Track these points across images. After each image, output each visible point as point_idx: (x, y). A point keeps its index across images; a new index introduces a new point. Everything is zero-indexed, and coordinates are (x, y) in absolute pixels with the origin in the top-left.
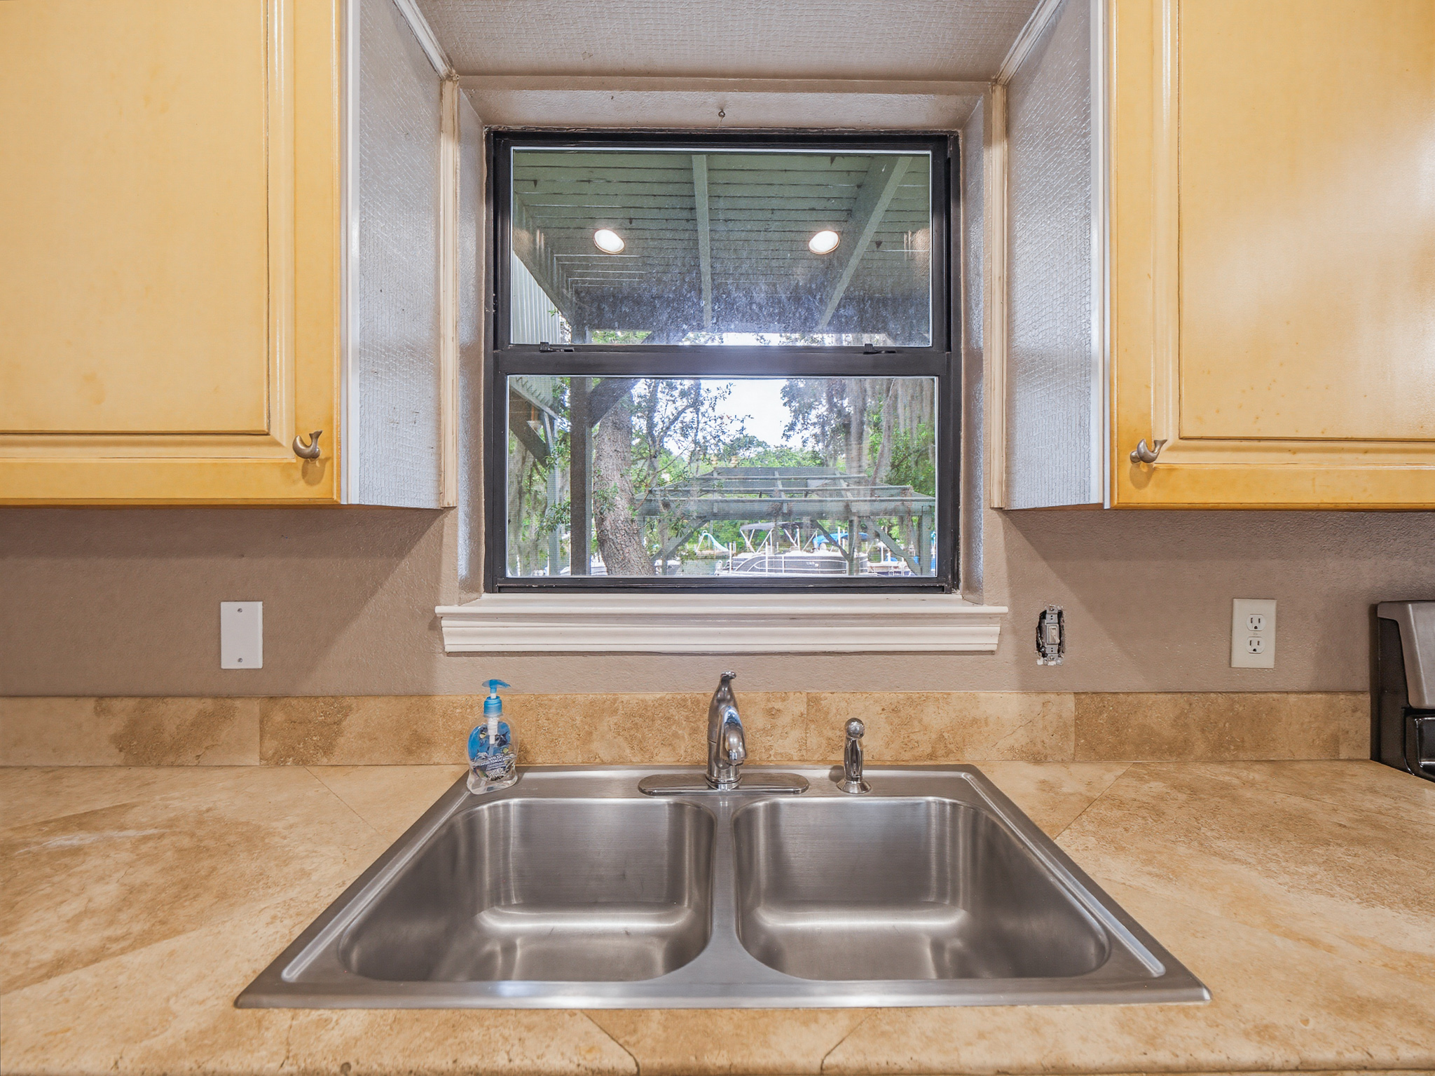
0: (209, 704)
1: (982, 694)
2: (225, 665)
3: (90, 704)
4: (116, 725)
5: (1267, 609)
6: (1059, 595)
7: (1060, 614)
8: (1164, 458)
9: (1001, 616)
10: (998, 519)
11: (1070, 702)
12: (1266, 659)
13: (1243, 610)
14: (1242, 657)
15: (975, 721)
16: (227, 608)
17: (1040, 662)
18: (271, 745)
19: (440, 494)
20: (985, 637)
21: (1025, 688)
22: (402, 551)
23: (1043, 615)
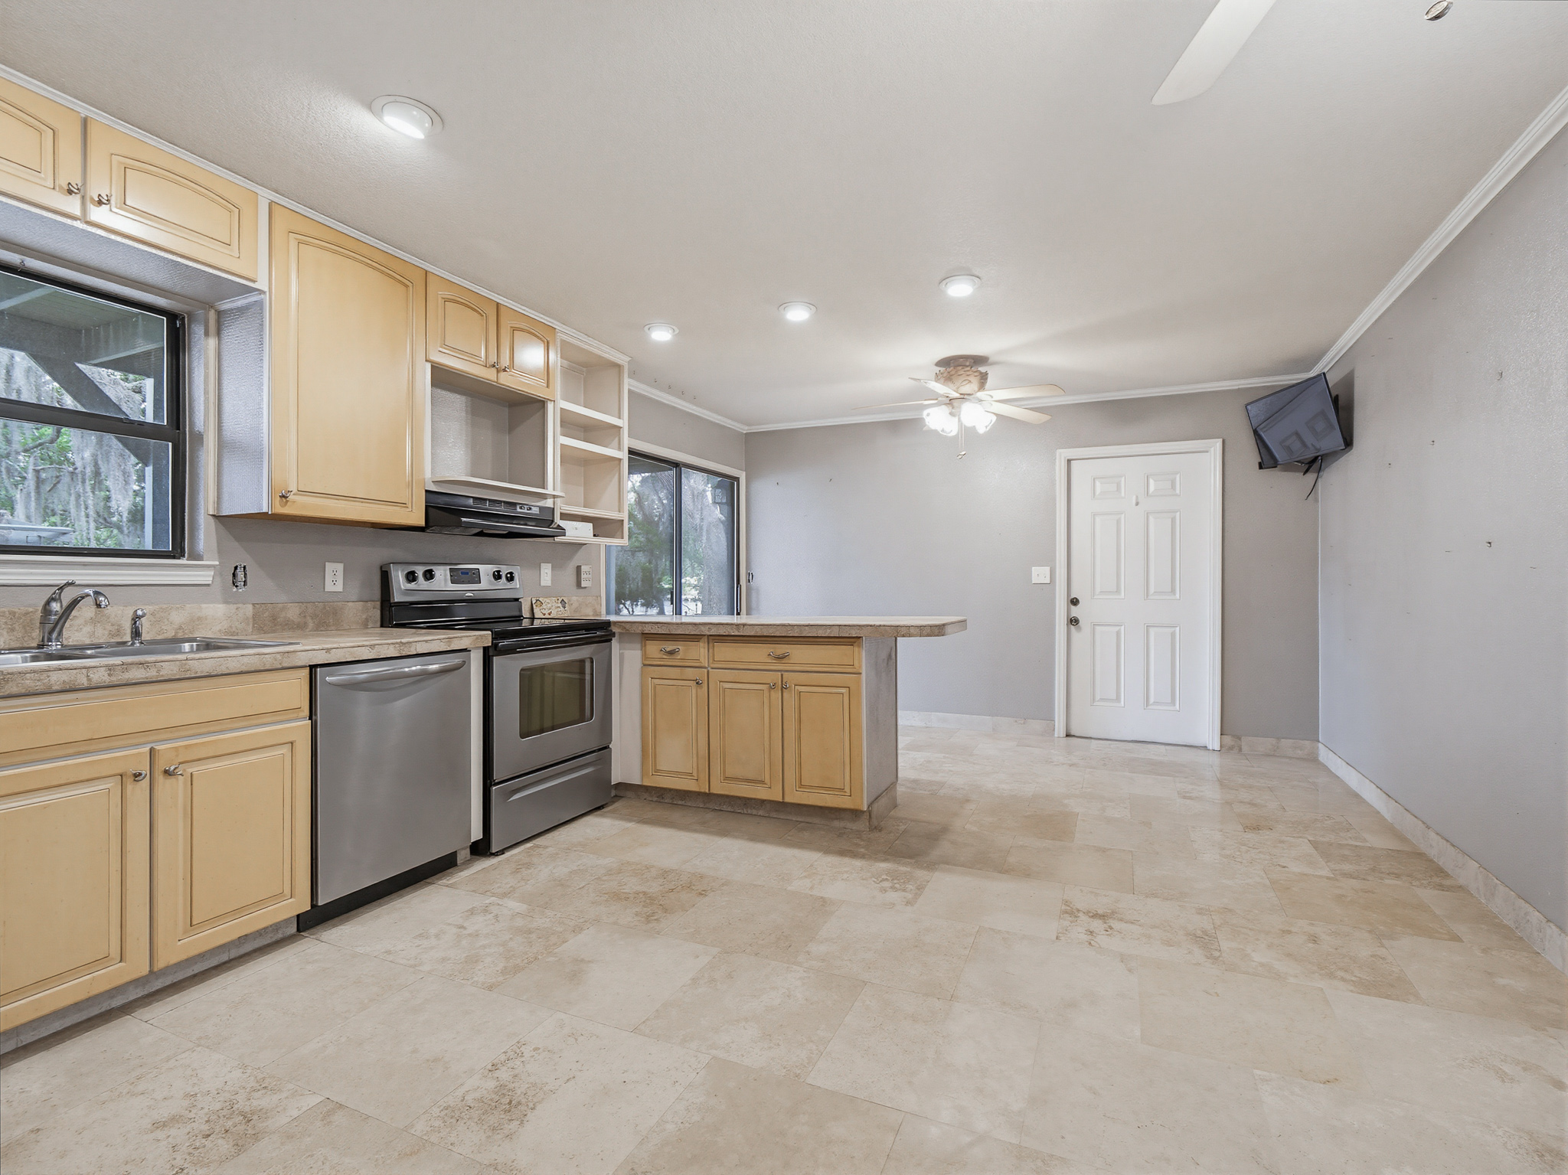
1: (204, 606)
5: (340, 567)
6: (242, 558)
7: (245, 567)
8: (291, 497)
9: (214, 566)
10: (212, 520)
11: (250, 607)
12: (339, 588)
13: (330, 567)
14: (329, 587)
15: (199, 619)
17: (235, 589)
20: (205, 577)
21: (226, 602)
23: (236, 568)
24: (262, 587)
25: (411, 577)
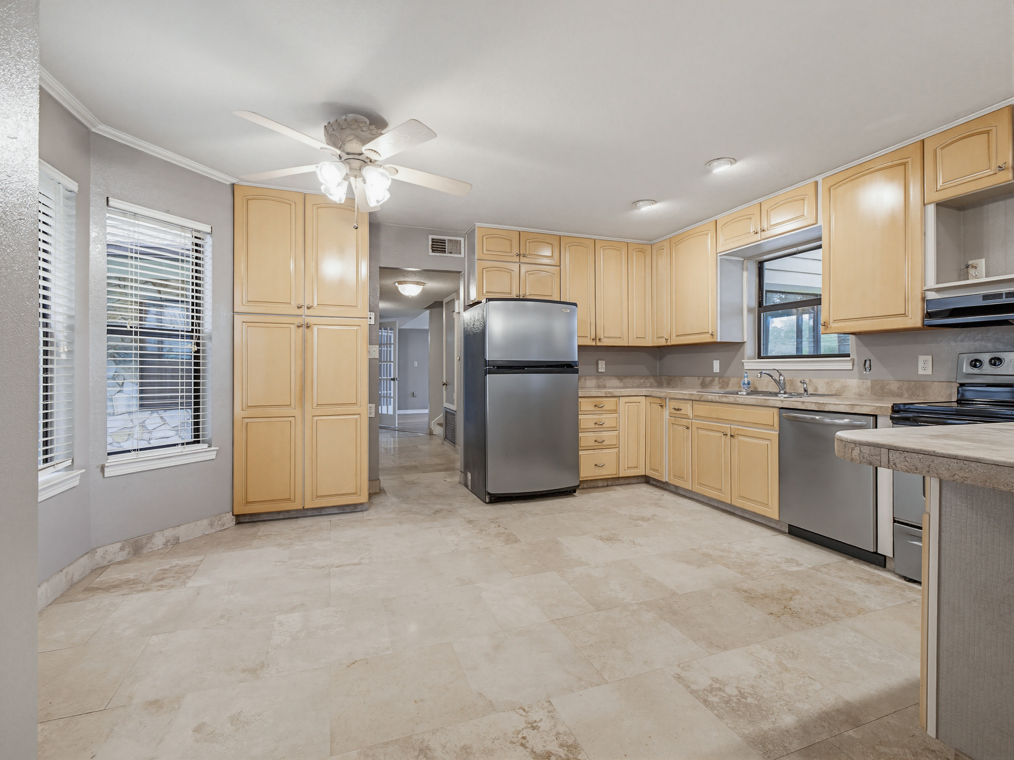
0: (711, 378)
1: (849, 381)
2: (714, 371)
3: (697, 378)
4: (700, 382)
5: (929, 358)
6: (867, 354)
7: (870, 360)
9: (853, 360)
11: (869, 382)
12: (929, 371)
13: (921, 358)
14: (921, 372)
16: (714, 361)
17: (865, 372)
18: (720, 386)
19: (743, 339)
20: (850, 366)
21: (861, 379)
22: (738, 350)
23: (866, 361)
24: (879, 371)
25: (975, 363)
